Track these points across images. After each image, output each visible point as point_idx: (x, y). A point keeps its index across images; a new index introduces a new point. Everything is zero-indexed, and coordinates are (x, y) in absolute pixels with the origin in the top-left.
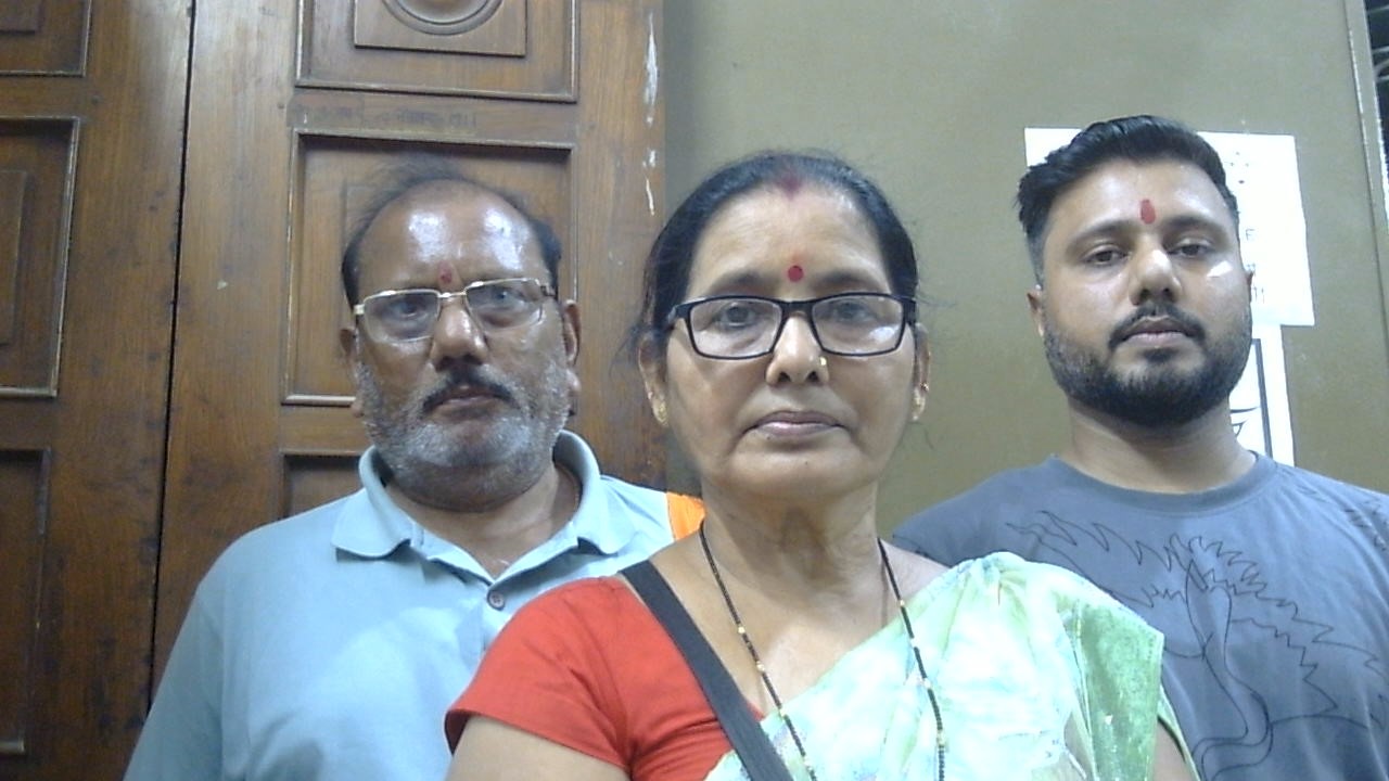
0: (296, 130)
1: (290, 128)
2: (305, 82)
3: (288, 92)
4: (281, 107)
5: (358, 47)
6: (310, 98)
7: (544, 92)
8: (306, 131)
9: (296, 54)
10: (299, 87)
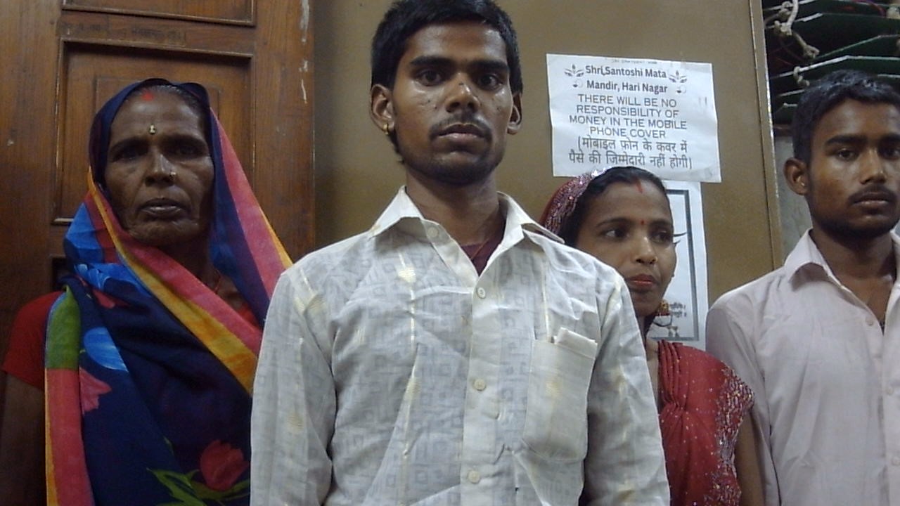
0: (62, 39)
1: (58, 38)
2: (69, 6)
3: (57, 13)
4: (52, 23)
6: (71, 18)
7: (232, 19)
8: (70, 39)
10: (65, 10)
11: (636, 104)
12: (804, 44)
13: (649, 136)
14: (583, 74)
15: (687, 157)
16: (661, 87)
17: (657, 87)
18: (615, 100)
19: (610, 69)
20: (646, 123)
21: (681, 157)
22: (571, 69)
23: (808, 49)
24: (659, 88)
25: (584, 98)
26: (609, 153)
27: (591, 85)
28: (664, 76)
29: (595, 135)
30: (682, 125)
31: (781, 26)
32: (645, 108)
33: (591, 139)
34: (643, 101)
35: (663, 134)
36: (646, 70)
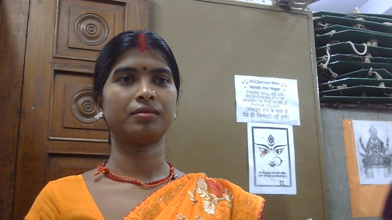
0: (53, 68)
2: (56, 56)
3: (51, 58)
4: (49, 62)
5: (70, 48)
6: (57, 61)
8: (56, 69)
9: (53, 49)
10: (54, 57)
11: (268, 95)
12: (332, 72)
13: (273, 107)
14: (248, 83)
15: (287, 116)
16: (278, 89)
17: (276, 88)
18: (260, 93)
19: (258, 81)
20: (272, 102)
21: (285, 116)
22: (244, 81)
23: (334, 74)
24: (277, 89)
25: (248, 92)
26: (258, 114)
27: (251, 87)
28: (279, 84)
29: (253, 107)
30: (286, 103)
31: (323, 65)
32: (271, 97)
33: (251, 108)
34: (271, 94)
35: (278, 106)
36: (272, 82)
